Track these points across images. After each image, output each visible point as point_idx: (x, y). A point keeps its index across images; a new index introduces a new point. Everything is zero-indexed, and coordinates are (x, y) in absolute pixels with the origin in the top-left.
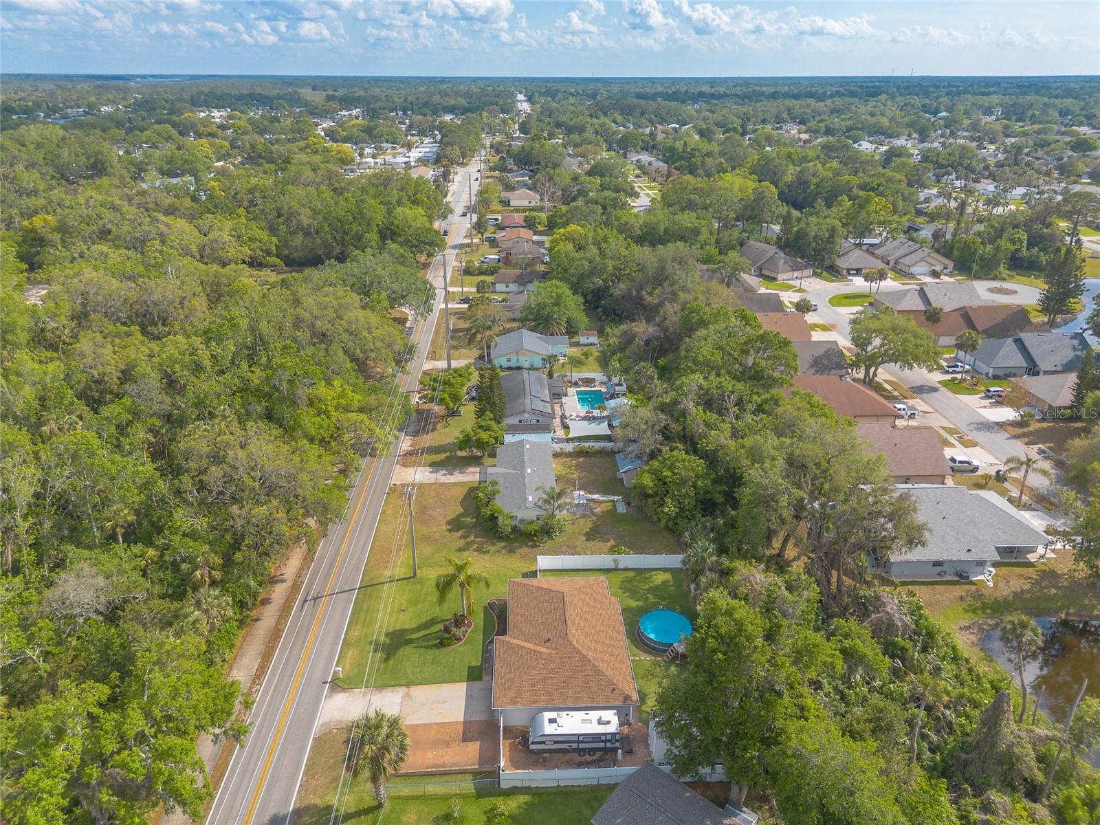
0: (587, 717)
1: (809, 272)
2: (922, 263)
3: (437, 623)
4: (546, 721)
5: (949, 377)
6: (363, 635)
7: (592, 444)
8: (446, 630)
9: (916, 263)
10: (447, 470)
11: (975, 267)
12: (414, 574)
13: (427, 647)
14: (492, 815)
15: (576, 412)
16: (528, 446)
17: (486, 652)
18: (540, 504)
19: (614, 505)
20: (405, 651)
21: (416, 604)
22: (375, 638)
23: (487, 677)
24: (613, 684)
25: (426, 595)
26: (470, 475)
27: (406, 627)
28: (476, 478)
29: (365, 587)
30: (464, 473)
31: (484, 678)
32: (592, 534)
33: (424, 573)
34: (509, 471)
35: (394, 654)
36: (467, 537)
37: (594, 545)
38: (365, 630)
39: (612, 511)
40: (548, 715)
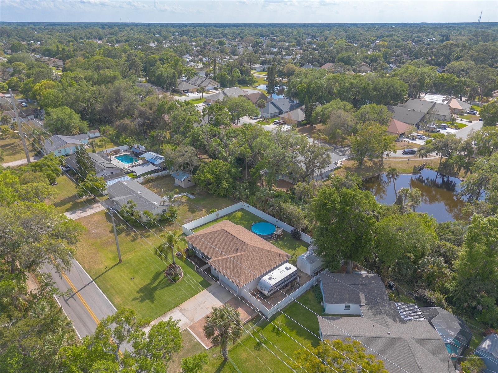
0: (280, 270)
2: (210, 85)
3: (160, 274)
4: (268, 280)
5: (258, 120)
6: (124, 298)
7: (152, 175)
8: (169, 274)
10: (80, 210)
11: (228, 85)
12: (120, 260)
13: (167, 286)
14: (276, 331)
15: (125, 165)
16: (125, 183)
17: (199, 273)
18: (162, 204)
19: (187, 196)
20: (157, 293)
21: (136, 272)
22: (132, 297)
23: (213, 283)
24: (278, 253)
25: (137, 266)
26: (98, 208)
27: (145, 284)
28: (103, 208)
29: (96, 278)
30: (92, 208)
31: (211, 283)
32: (192, 210)
33: (124, 258)
34: (128, 196)
35: (153, 298)
36: (130, 234)
37: (197, 213)
38: (122, 296)
39: (189, 199)
40: (266, 278)
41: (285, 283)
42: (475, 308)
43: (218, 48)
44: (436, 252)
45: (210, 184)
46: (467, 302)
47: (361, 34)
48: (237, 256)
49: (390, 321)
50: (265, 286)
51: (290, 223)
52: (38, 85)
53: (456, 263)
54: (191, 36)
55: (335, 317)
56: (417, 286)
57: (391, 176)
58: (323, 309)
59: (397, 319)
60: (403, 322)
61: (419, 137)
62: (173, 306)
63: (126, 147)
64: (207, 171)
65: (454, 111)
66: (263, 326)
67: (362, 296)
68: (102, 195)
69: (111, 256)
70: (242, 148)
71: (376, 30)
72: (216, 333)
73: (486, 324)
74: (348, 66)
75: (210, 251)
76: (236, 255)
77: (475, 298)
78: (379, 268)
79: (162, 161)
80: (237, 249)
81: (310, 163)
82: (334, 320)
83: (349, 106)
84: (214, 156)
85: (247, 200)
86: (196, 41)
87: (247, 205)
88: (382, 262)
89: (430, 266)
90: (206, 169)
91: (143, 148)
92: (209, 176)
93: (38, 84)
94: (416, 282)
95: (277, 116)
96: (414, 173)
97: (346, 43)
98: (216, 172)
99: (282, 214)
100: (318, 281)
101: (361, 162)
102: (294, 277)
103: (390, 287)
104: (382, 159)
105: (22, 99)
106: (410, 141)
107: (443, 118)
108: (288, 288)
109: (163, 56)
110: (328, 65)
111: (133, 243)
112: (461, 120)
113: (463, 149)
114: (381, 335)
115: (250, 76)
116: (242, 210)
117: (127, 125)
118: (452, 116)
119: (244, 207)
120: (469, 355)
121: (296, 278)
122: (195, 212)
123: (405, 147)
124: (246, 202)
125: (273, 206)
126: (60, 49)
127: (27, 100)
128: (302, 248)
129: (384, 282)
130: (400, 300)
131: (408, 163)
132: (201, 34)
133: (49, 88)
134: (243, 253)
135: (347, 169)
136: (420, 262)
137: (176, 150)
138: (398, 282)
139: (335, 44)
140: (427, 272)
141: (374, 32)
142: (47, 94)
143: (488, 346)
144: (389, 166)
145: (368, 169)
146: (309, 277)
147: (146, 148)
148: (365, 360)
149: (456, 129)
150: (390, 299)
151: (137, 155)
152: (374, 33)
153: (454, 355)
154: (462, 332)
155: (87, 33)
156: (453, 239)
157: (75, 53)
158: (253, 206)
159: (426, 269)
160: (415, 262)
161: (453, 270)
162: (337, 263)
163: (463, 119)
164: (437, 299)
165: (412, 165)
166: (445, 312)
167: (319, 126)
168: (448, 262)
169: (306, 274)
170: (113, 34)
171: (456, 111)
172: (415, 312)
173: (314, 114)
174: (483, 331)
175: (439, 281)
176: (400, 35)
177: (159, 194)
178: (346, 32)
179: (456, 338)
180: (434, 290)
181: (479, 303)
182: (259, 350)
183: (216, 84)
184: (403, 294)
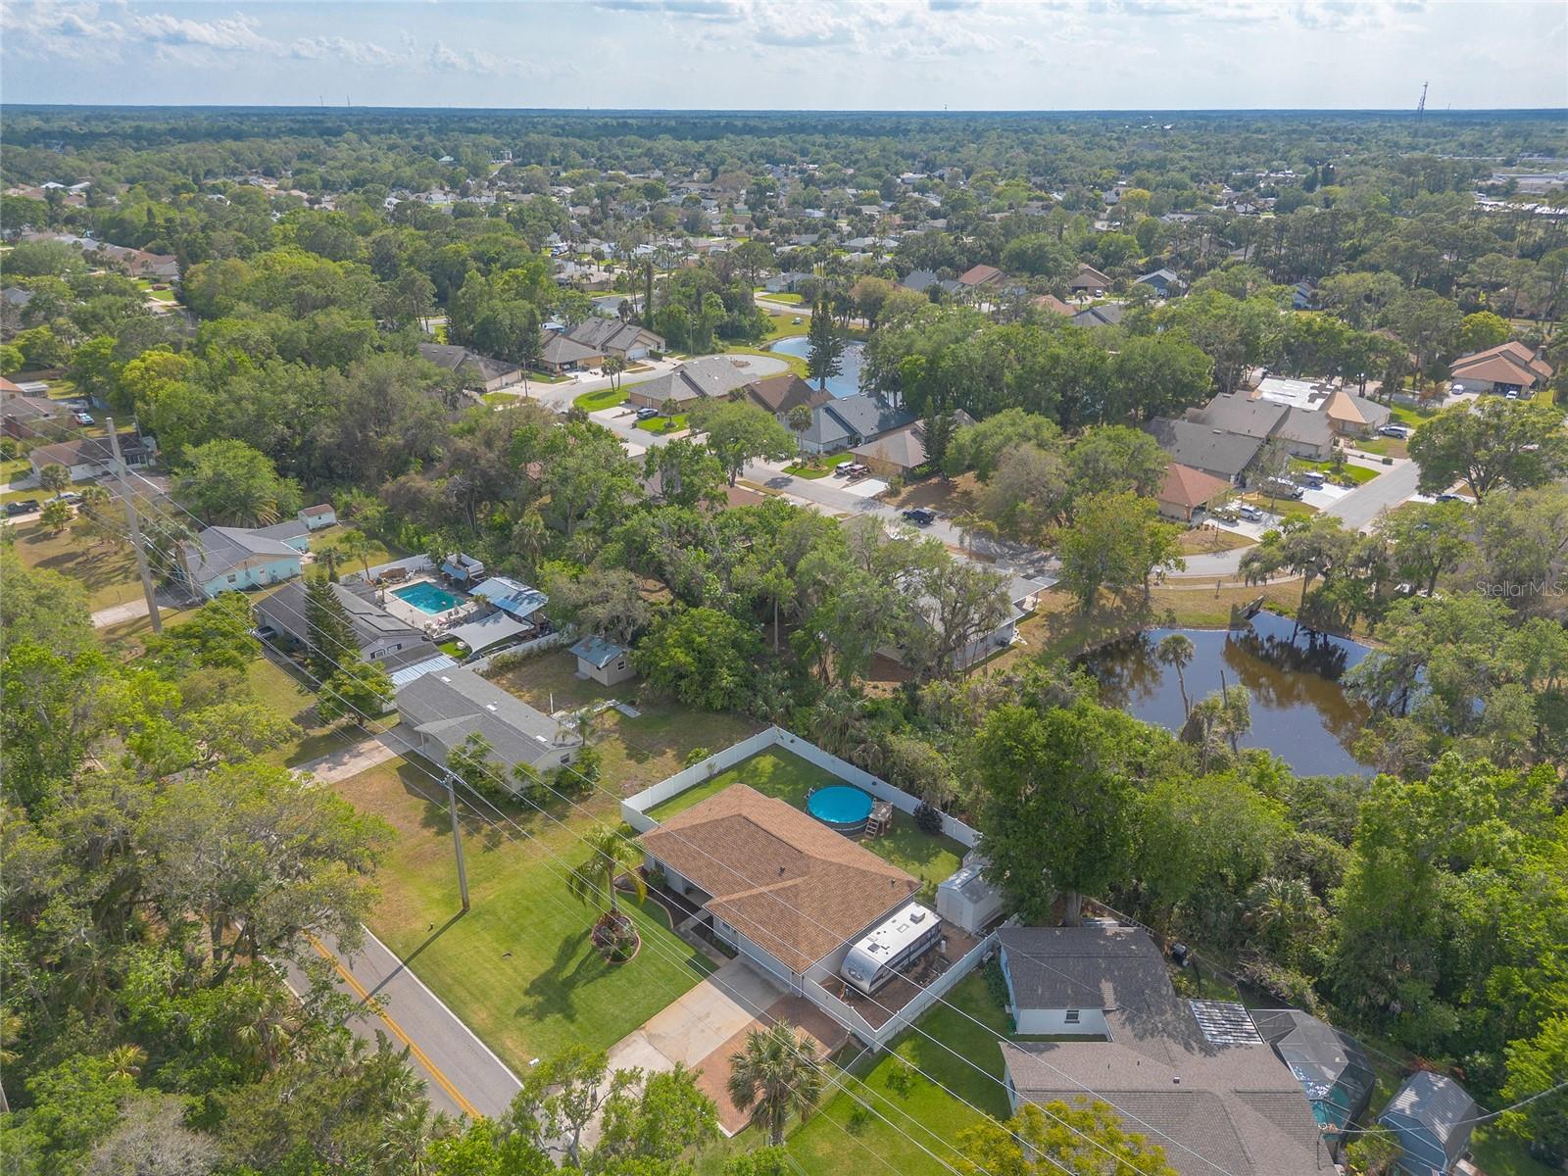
0: (897, 925)
1: (516, 375)
3: (579, 942)
4: (869, 952)
5: (788, 463)
6: (494, 1011)
7: (513, 649)
8: (603, 941)
9: (631, 345)
10: (326, 761)
11: (690, 343)
12: (466, 905)
13: (603, 974)
14: (898, 1083)
15: (429, 619)
16: (446, 679)
17: (683, 937)
18: (560, 740)
19: (618, 712)
20: (580, 995)
21: (515, 938)
22: (516, 1006)
23: (722, 960)
24: (887, 878)
25: (515, 921)
26: (376, 753)
27: (542, 970)
28: (388, 753)
29: (412, 957)
30: (360, 754)
31: (718, 963)
32: (637, 754)
33: (474, 898)
34: (462, 719)
35: (570, 1007)
36: (478, 830)
37: (654, 764)
38: (488, 1003)
39: (625, 718)
40: (862, 946)
41: (912, 957)
42: (1386, 1007)
43: (644, 209)
44: (1289, 862)
45: (681, 677)
46: (1365, 993)
47: (1072, 159)
48: (783, 889)
49: (1177, 1049)
50: (862, 967)
51: (910, 788)
52: (135, 368)
53: (1339, 895)
54: (554, 162)
55: (1041, 1045)
56: (1245, 954)
57: (1171, 656)
58: (1010, 1024)
59: (1194, 1044)
60: (1208, 1049)
61: (1247, 514)
62: (627, 1026)
63: (421, 560)
64: (676, 641)
65: (1340, 428)
66: (863, 1072)
67: (1107, 989)
68: (379, 715)
69: (437, 894)
70: (770, 576)
71: (1115, 143)
72: (760, 1095)
73: (1410, 1047)
74: (1041, 280)
75: (709, 875)
76: (780, 885)
77: (1382, 982)
78: (1147, 907)
79: (535, 606)
80: (782, 870)
81: (955, 618)
82: (1041, 1051)
83: (1049, 429)
84: (689, 596)
85: (787, 721)
86: (573, 183)
87: (788, 735)
88: (1154, 892)
89: (1274, 902)
90: (672, 634)
91: (476, 566)
92: (681, 656)
93: (135, 363)
94: (1243, 944)
95: (844, 449)
96: (1234, 626)
97: (1030, 189)
98: (700, 644)
99: (888, 763)
100: (995, 948)
101: (1089, 598)
102: (933, 941)
103: (1177, 958)
104: (1147, 586)
105: (74, 400)
106: (1223, 527)
107: (1312, 451)
108: (919, 969)
109: (483, 247)
110: (981, 274)
111: (490, 856)
112: (1362, 457)
113: (1362, 562)
114: (1158, 1086)
115: (752, 313)
116: (774, 749)
117: (419, 491)
118: (1336, 443)
119: (779, 742)
120: (1367, 1125)
121: (938, 943)
122: (647, 758)
123: (1208, 545)
124: (788, 729)
125: (864, 741)
126: (160, 221)
127: (90, 403)
128: (945, 858)
129: (1161, 949)
130: (1202, 994)
131: (1217, 597)
132: (584, 155)
133: (172, 376)
134: (799, 880)
135: (1052, 618)
136: (1250, 891)
137: (582, 578)
138: (1196, 944)
139: (998, 196)
140: (1266, 917)
141: (1111, 149)
142: (169, 396)
143: (1412, 1105)
144: (1167, 606)
145: (1108, 618)
146: (971, 940)
147: (485, 564)
148: (1121, 1146)
149: (1347, 486)
150: (1178, 991)
151: (463, 587)
152: (1112, 156)
153: (1332, 1128)
154: (1350, 1071)
155: (225, 154)
156: (1332, 826)
157: (208, 237)
158: (804, 738)
159: (1265, 909)
160: (1239, 890)
161: (1331, 911)
162: (1043, 901)
163: (1367, 455)
164: (1293, 988)
165: (1227, 603)
166: (1311, 1021)
167: (966, 481)
168: (1318, 888)
169: (961, 930)
170: (309, 157)
171: (1349, 428)
172: (1238, 1024)
173: (951, 449)
174: (1404, 1064)
175: (1297, 939)
176: (1186, 163)
177: (540, 706)
178: (1027, 150)
179: (1337, 1084)
180: (1285, 966)
181: (1394, 997)
182: (858, 1134)
183: (653, 341)
184: (1210, 979)
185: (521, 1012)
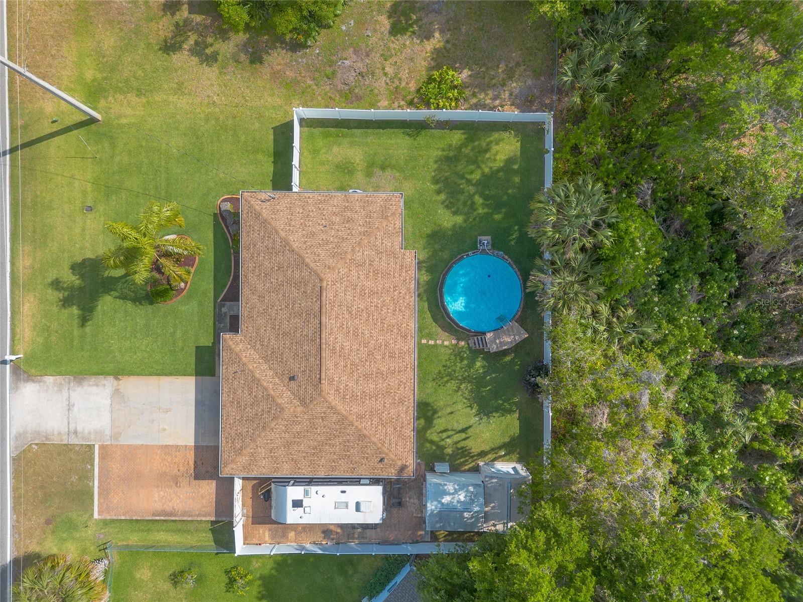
4: (289, 504)
17: (219, 318)
20: (106, 304)
22: (56, 273)
24: (382, 453)
29: (22, 147)
35: (91, 310)
38: (39, 253)
40: (294, 492)
80: (294, 378)
182: (174, 584)
185: (56, 284)
